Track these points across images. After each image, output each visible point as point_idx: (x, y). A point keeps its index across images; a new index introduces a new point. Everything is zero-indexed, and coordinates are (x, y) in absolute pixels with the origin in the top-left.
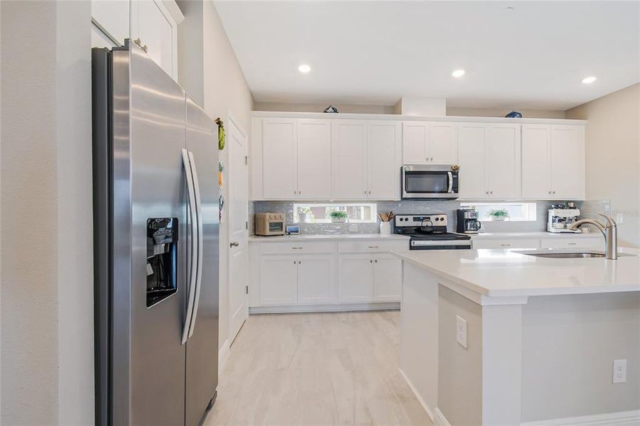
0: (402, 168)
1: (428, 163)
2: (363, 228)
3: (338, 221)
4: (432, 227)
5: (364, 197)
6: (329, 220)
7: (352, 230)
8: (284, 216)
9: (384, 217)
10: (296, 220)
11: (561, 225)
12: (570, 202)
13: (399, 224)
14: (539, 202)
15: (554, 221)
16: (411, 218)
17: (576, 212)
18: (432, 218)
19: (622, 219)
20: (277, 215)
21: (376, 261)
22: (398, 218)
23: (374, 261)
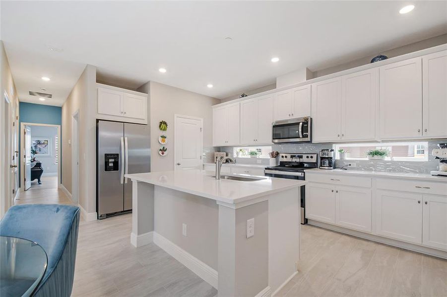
1: (290, 118)
10: (235, 155)
13: (281, 159)
16: (289, 156)
18: (305, 156)
22: (281, 156)
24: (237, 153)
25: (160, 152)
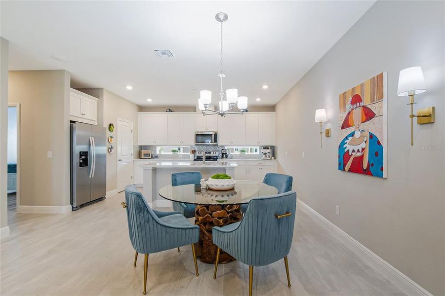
1: (206, 131)
5: (181, 144)
11: (264, 156)
17: (269, 151)
18: (212, 153)
20: (147, 151)
22: (197, 152)
24: (160, 151)
25: (110, 150)
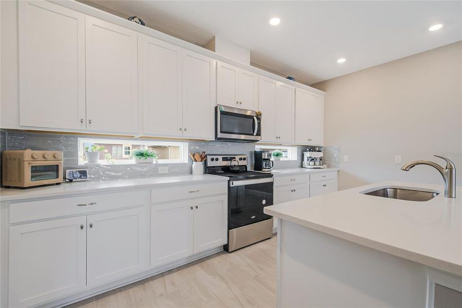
0: (216, 108)
1: (238, 106)
2: (174, 170)
3: (145, 161)
4: (239, 166)
5: (179, 135)
6: (133, 161)
7: (162, 172)
8: (61, 155)
9: (197, 156)
10: (82, 161)
11: (312, 163)
12: (316, 147)
13: (210, 164)
14: (299, 146)
15: (308, 160)
16: (220, 158)
17: (320, 155)
18: (237, 158)
19: (347, 159)
20: (49, 154)
21: (197, 207)
22: (209, 158)
23: (194, 208)
